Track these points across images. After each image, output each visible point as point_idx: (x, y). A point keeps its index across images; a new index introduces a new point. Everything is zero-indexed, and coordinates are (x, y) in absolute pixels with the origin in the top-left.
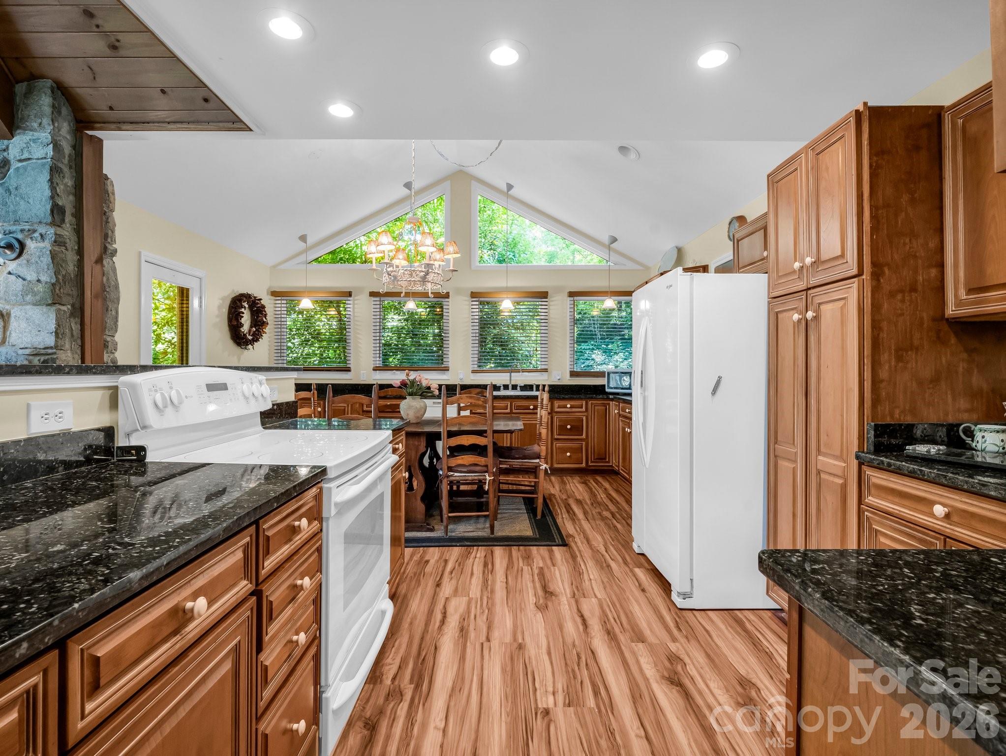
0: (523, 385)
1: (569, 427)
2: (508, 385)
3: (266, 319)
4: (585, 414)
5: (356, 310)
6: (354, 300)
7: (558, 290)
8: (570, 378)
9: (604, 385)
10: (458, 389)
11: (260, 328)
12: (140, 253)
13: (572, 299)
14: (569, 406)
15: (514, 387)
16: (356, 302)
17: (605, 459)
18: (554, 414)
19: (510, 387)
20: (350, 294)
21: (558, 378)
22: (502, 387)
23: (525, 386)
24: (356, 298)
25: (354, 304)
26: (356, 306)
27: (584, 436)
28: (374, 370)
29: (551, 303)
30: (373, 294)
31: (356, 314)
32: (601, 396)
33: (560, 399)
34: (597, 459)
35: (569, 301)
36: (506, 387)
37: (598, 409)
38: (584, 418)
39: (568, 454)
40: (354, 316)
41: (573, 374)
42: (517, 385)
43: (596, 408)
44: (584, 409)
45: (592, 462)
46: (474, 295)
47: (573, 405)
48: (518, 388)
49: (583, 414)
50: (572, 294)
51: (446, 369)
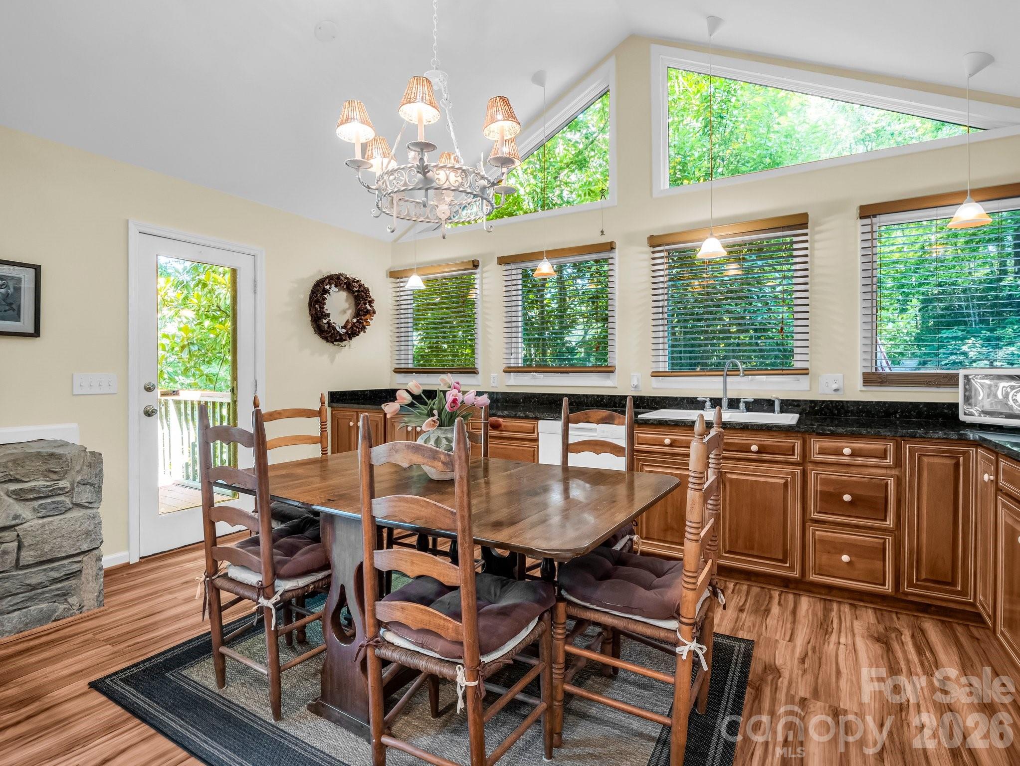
0: (751, 400)
1: (847, 498)
2: (720, 399)
3: (371, 306)
4: (895, 472)
5: (484, 287)
6: (483, 272)
7: (833, 208)
8: (864, 389)
9: (956, 405)
10: (629, 403)
11: (361, 319)
12: (127, 221)
13: (867, 221)
14: (847, 451)
15: (733, 404)
16: (484, 275)
17: (953, 583)
18: (810, 467)
19: (725, 403)
20: (475, 265)
21: (835, 386)
22: (708, 404)
23: (757, 401)
24: (485, 269)
25: (482, 278)
26: (484, 281)
27: (890, 523)
28: (504, 371)
29: (817, 237)
30: (503, 261)
31: (485, 293)
32: (941, 434)
33: (823, 435)
34: (926, 580)
35: (858, 227)
36: (716, 402)
37: (929, 464)
38: (891, 482)
39: (845, 558)
40: (482, 295)
41: (872, 379)
42: (738, 400)
43: (925, 459)
44: (890, 461)
45: (911, 585)
46: (655, 242)
47: (861, 450)
48: (742, 405)
49: (889, 472)
50: (868, 212)
51: (609, 370)
